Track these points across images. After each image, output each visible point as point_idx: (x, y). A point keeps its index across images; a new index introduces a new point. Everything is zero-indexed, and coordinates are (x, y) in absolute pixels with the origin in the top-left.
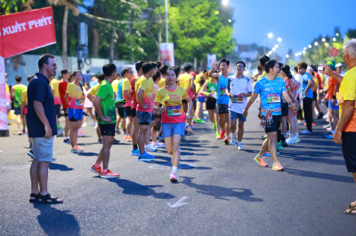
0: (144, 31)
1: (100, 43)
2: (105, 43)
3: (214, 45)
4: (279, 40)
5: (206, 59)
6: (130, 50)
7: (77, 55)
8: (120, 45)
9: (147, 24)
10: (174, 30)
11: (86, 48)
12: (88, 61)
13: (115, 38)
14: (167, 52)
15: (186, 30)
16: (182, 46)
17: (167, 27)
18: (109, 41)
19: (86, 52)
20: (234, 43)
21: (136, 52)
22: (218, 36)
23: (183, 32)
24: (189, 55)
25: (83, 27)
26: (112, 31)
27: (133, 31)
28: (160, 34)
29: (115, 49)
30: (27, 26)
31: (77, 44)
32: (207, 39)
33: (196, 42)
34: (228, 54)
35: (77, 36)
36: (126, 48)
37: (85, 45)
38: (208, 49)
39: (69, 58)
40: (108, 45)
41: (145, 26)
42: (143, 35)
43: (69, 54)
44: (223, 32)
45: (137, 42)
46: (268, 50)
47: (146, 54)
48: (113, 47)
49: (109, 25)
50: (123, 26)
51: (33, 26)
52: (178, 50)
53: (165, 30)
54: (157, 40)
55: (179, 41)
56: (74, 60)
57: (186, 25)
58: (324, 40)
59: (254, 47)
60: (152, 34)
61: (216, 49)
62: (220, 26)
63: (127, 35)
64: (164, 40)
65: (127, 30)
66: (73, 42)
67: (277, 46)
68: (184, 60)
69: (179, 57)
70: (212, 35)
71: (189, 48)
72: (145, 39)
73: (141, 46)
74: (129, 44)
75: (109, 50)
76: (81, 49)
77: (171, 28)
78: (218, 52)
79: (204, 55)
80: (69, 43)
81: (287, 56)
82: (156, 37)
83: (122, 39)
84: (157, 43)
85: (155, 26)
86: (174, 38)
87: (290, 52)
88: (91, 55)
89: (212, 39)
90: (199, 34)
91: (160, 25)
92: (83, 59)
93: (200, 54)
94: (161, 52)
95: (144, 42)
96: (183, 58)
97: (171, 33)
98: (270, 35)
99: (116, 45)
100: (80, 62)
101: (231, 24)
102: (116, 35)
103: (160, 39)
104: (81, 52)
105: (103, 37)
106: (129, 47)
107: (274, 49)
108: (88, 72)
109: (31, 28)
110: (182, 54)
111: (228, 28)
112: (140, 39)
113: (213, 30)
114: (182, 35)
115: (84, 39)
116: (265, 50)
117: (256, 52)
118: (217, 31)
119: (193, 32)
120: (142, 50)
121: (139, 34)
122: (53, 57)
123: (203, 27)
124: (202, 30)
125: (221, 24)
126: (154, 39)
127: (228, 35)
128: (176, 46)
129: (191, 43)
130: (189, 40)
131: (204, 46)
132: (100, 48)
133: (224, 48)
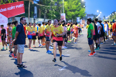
0: (56, 9)
1: (41, 13)
2: (43, 13)
3: (79, 14)
4: (101, 13)
5: (76, 19)
6: (51, 15)
7: (34, 17)
8: (48, 14)
9: (57, 7)
10: (66, 9)
11: (36, 15)
12: (37, 19)
13: (46, 12)
14: (63, 16)
15: (70, 9)
16: (68, 14)
18: (44, 13)
19: (37, 16)
20: (85, 14)
21: (53, 16)
22: (80, 11)
23: (69, 10)
24: (71, 17)
25: (36, 8)
26: (45, 9)
27: (52, 10)
28: (61, 11)
29: (46, 15)
30: (15, 7)
31: (34, 13)
32: (77, 12)
33: (73, 13)
34: (83, 17)
35: (34, 11)
36: (50, 15)
37: (36, 14)
38: (77, 15)
39: (31, 18)
41: (56, 8)
43: (31, 17)
44: (82, 10)
45: (53, 13)
46: (97, 16)
47: (56, 17)
48: (45, 14)
49: (44, 8)
50: (49, 8)
51: (17, 7)
52: (67, 16)
53: (62, 9)
54: (60, 12)
55: (67, 13)
56: (33, 19)
57: (70, 7)
58: (115, 13)
59: (92, 15)
60: (58, 11)
61: (79, 16)
62: (81, 8)
63: (50, 11)
64: (62, 13)
66: (32, 13)
67: (100, 15)
68: (69, 19)
69: (67, 18)
70: (78, 11)
71: (71, 15)
72: (56, 12)
73: (55, 14)
74: (51, 14)
75: (44, 15)
76: (35, 15)
78: (80, 16)
79: (76, 17)
80: (31, 13)
81: (103, 18)
82: (60, 11)
83: (48, 12)
84: (60, 14)
85: (59, 8)
86: (66, 12)
87: (104, 17)
88: (38, 17)
89: (78, 12)
90: (74, 11)
91: (61, 7)
92: (35, 19)
93: (74, 17)
94: (61, 16)
95: (55, 13)
96: (69, 18)
97: (65, 10)
98: (98, 11)
99: (46, 14)
100: (34, 20)
101: (85, 8)
102: (46, 11)
103: (61, 12)
104: (35, 16)
105: (42, 11)
107: (99, 16)
109: (17, 8)
110: (68, 17)
111: (84, 8)
112: (54, 12)
113: (79, 9)
114: (68, 11)
115: (36, 12)
116: (96, 16)
117: (93, 17)
118: (80, 9)
119: (72, 10)
120: (55, 16)
121: (54, 10)
122: (25, 18)
123: (75, 8)
124: (75, 9)
125: (81, 7)
126: (59, 12)
127: (84, 11)
128: (66, 14)
129: (72, 14)
130: (71, 12)
131: (76, 14)
132: (41, 15)
133: (82, 15)
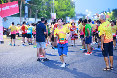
0: (46, 9)
1: (32, 13)
2: (33, 13)
3: (69, 14)
4: (90, 12)
7: (24, 17)
8: (39, 14)
9: (47, 7)
10: (56, 9)
11: (27, 15)
12: (28, 19)
13: (37, 11)
14: (54, 16)
15: (60, 9)
16: (59, 14)
17: (54, 8)
18: (35, 12)
19: (27, 16)
20: (75, 13)
21: (44, 16)
22: (70, 11)
26: (36, 9)
27: (43, 9)
28: (51, 10)
30: (10, 7)
31: (24, 13)
32: (67, 12)
33: (63, 13)
34: (73, 17)
37: (27, 14)
39: (22, 18)
40: (34, 14)
42: (46, 10)
45: (44, 13)
47: (47, 17)
48: (36, 14)
49: (35, 7)
50: (40, 7)
51: (12, 7)
52: (57, 16)
55: (58, 12)
57: (60, 7)
58: (104, 12)
59: (81, 15)
60: (49, 10)
62: (71, 8)
64: (53, 12)
65: (41, 9)
67: (89, 14)
71: (61, 15)
72: (47, 12)
73: (46, 14)
77: (55, 8)
78: (70, 16)
79: (65, 17)
81: (92, 18)
83: (39, 12)
84: (50, 13)
85: (50, 8)
86: (56, 12)
88: (29, 17)
90: (64, 10)
91: (52, 7)
92: (26, 18)
94: (52, 16)
98: (87, 11)
100: (25, 19)
101: (74, 7)
102: (37, 10)
104: (26, 16)
106: (42, 14)
108: (28, 22)
110: (59, 17)
113: (69, 9)
114: (59, 10)
115: (27, 12)
116: (85, 16)
119: (62, 9)
121: (45, 10)
123: (66, 8)
126: (50, 12)
127: (73, 11)
128: (57, 14)
130: (61, 12)
131: (66, 14)
132: (32, 14)
133: (72, 15)
